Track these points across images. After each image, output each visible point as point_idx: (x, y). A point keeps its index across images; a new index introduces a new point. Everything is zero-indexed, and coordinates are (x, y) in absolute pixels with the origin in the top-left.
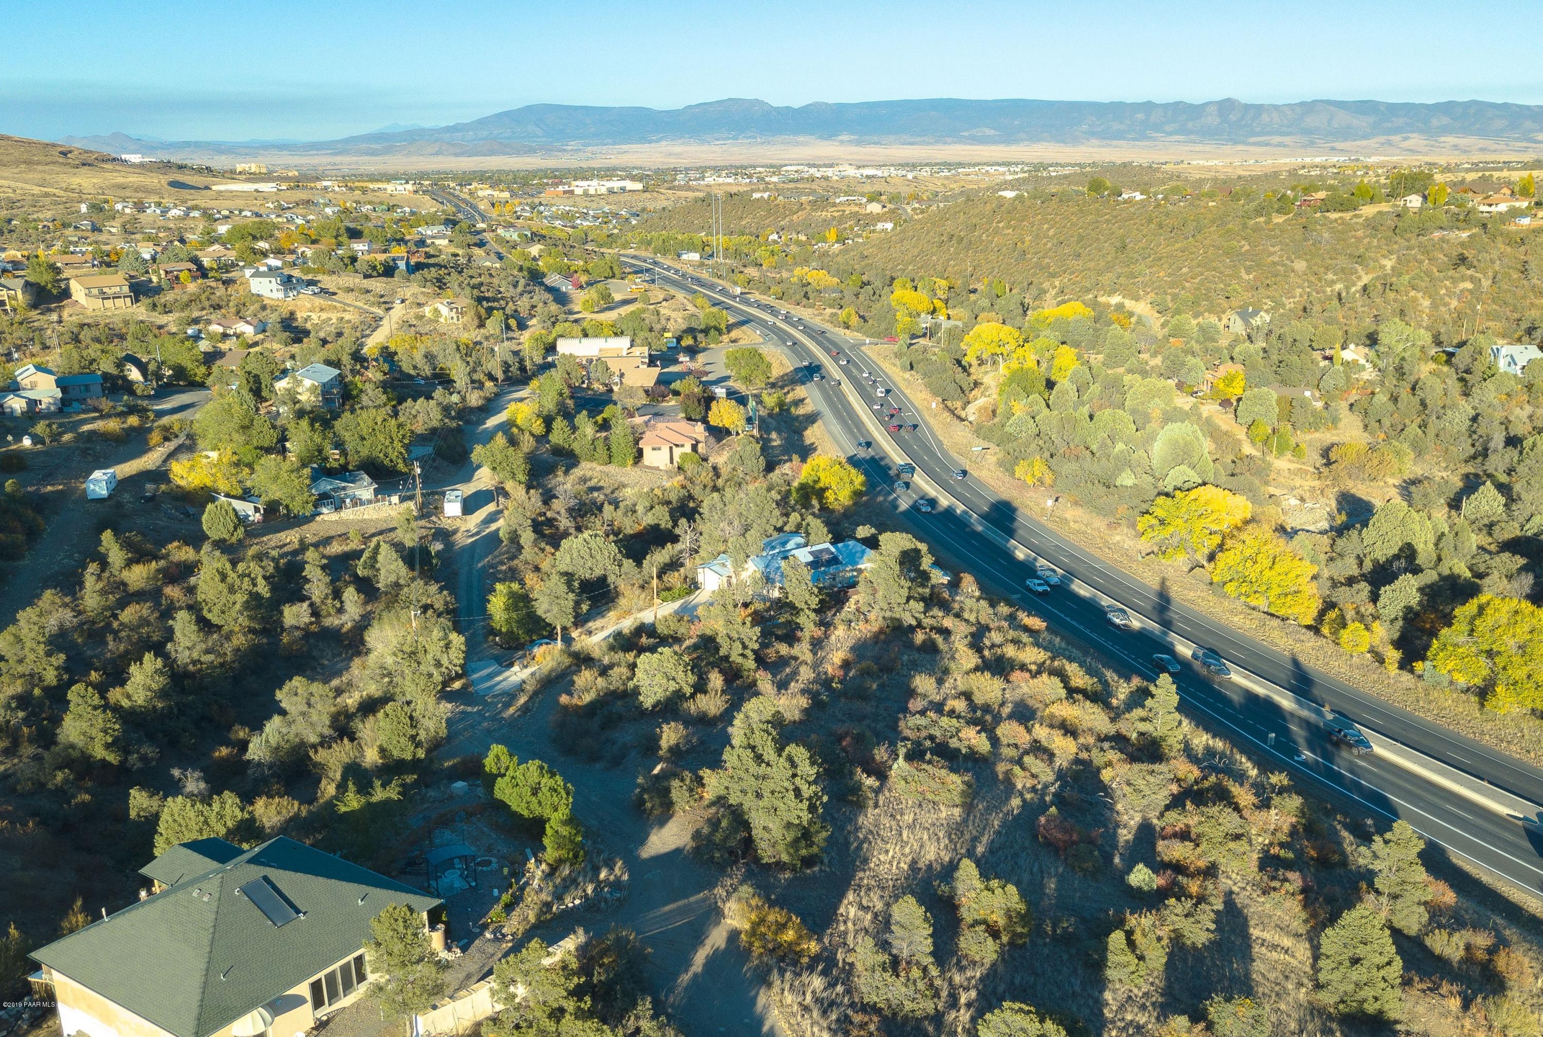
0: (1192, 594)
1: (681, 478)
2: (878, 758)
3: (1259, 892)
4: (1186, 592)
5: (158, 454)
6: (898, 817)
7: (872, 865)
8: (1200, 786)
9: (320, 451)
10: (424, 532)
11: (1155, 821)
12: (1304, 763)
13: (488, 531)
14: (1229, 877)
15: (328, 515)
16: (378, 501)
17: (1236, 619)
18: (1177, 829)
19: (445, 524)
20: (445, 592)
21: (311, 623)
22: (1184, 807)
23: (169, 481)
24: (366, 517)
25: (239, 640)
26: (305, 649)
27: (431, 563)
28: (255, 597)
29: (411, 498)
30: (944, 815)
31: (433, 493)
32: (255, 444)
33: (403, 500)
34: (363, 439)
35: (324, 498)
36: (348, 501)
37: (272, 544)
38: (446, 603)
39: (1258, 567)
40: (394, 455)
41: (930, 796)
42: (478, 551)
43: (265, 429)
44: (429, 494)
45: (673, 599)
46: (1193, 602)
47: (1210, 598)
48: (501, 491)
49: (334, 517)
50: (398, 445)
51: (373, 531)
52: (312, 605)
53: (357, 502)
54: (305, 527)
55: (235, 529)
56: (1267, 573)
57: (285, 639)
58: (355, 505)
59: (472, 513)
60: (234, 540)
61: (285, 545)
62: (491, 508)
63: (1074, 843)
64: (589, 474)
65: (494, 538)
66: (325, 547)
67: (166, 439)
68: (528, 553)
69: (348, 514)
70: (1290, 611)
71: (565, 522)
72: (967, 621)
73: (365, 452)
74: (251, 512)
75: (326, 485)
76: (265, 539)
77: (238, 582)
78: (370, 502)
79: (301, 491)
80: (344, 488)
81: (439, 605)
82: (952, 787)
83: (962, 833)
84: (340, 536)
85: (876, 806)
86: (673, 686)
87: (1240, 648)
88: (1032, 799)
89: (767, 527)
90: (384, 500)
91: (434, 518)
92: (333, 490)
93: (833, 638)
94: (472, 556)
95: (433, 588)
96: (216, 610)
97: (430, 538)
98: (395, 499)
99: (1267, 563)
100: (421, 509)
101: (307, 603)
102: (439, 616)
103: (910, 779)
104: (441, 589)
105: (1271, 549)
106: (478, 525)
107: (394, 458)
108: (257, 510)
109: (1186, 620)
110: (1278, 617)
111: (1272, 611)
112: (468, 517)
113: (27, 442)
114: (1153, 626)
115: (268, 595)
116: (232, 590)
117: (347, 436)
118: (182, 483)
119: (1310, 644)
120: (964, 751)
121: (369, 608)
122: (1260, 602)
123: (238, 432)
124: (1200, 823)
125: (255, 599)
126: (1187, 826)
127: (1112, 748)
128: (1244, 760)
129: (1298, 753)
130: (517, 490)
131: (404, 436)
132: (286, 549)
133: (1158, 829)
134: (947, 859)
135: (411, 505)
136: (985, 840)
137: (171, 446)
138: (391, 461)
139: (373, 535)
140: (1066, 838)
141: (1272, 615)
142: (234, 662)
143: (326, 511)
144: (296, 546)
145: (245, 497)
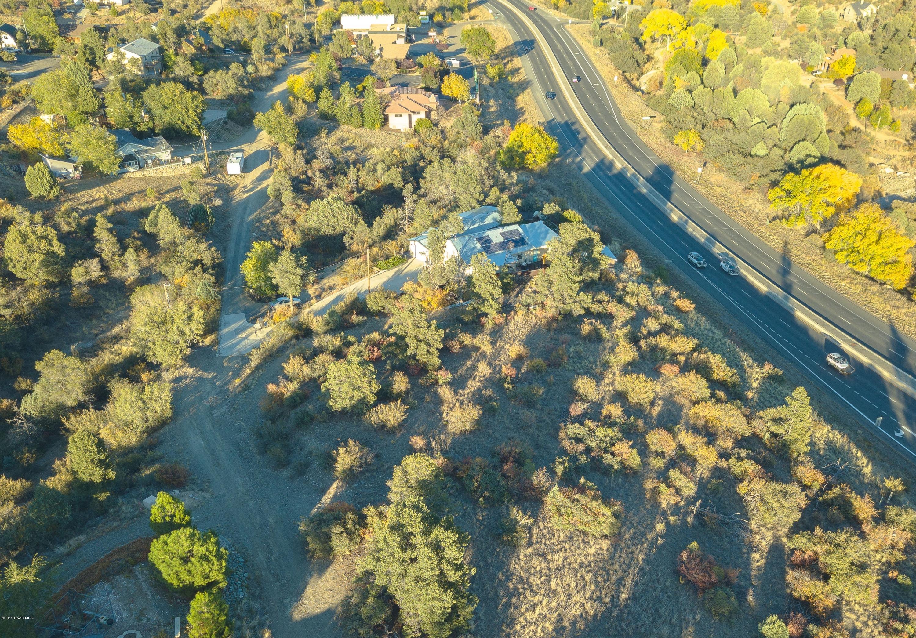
0: (808, 258)
1: (415, 140)
2: (535, 483)
3: (880, 629)
4: (803, 256)
5: (7, 115)
6: (549, 557)
7: (518, 627)
8: (825, 497)
9: (131, 117)
10: (209, 189)
11: (785, 540)
12: (903, 440)
13: (260, 187)
14: (851, 610)
15: (133, 172)
16: (174, 162)
17: (843, 283)
18: (806, 556)
19: (227, 181)
20: (213, 249)
21: (101, 277)
22: (813, 531)
23: (8, 142)
24: (165, 174)
25: (35, 295)
26: (91, 302)
27: (207, 220)
28: (50, 255)
29: (201, 158)
30: (592, 550)
31: (221, 154)
32: (81, 109)
33: (194, 160)
34: (165, 108)
35: (129, 159)
36: (150, 161)
37: (84, 199)
38: (213, 258)
39: (866, 241)
40: (189, 122)
41: (581, 527)
42: (250, 206)
43: (88, 98)
44: (217, 155)
45: (389, 268)
46: (808, 265)
47: (823, 262)
48: (275, 151)
49: (139, 175)
50: (192, 114)
51: (168, 187)
52: (102, 261)
53: (157, 162)
54: (114, 184)
55: (51, 188)
56: (873, 247)
57: (75, 293)
58: (155, 165)
59: (250, 170)
60: (51, 196)
61: (94, 201)
62: (265, 166)
63: (712, 585)
64: (346, 135)
65: (263, 196)
66: (126, 203)
67: (15, 102)
68: (287, 209)
69: (150, 172)
70: (887, 278)
71: (319, 182)
72: (628, 305)
73: (166, 119)
74: (71, 170)
75: (131, 148)
76: (78, 195)
77: (36, 243)
78: (167, 162)
79: (108, 155)
80: (146, 151)
81: (207, 261)
82: (602, 519)
83: (608, 574)
84: (139, 192)
85: (530, 544)
86: (358, 395)
87: (848, 314)
88: (675, 521)
89: (471, 200)
90: (179, 161)
91: (219, 176)
92: (138, 152)
93: (512, 324)
94: (245, 210)
95: (203, 246)
96: (19, 266)
97: (213, 194)
98: (188, 160)
99: (875, 238)
100: (208, 169)
101: (97, 259)
102: (205, 271)
103: (563, 510)
104: (210, 247)
105: (878, 227)
106: (253, 182)
107: (189, 124)
108: (76, 168)
109: (804, 285)
110: (877, 281)
111: (872, 275)
112: (247, 175)
114: (778, 292)
115: (63, 254)
116: (31, 250)
117: (152, 104)
118: (17, 143)
119: (905, 310)
120: (616, 467)
121: (152, 261)
122: (865, 270)
123: (66, 99)
124: (828, 553)
125: (52, 257)
126: (816, 553)
127: (749, 457)
128: (859, 454)
129: (897, 428)
130: (287, 152)
131: (197, 107)
132: (94, 205)
133: (787, 549)
134: (592, 613)
135: (200, 165)
136: (629, 582)
137: (17, 108)
138: (188, 127)
139: (167, 192)
140: (706, 579)
141: (872, 279)
142: (29, 314)
143: (131, 169)
144: (102, 202)
145: (66, 158)
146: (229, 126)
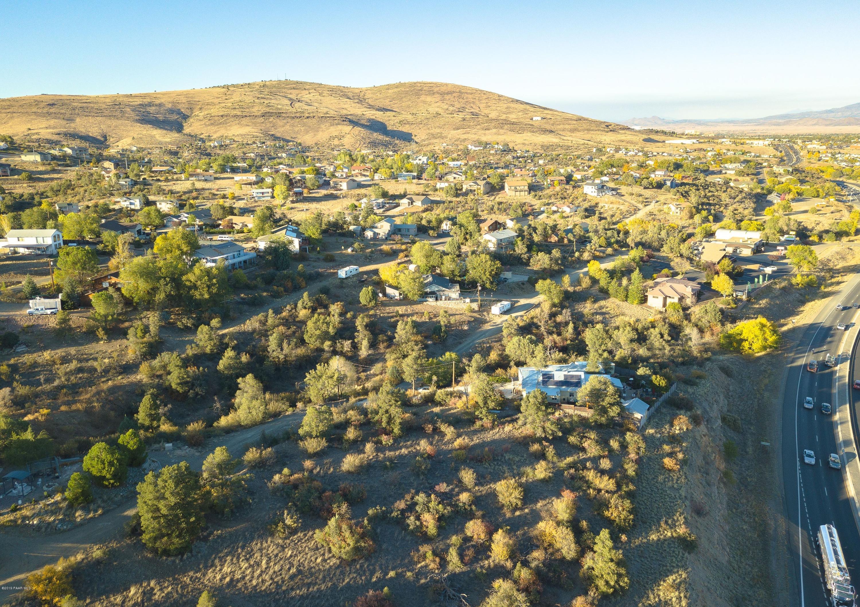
1: (659, 316)
10: (468, 319)
15: (431, 301)
16: (459, 300)
19: (485, 317)
23: (378, 276)
24: (447, 306)
29: (476, 301)
31: (493, 301)
32: (431, 264)
33: (472, 301)
35: (432, 293)
36: (443, 297)
37: (388, 311)
40: (484, 278)
42: (486, 334)
43: (437, 258)
48: (538, 306)
49: (433, 304)
50: (487, 274)
53: (448, 298)
54: (414, 306)
58: (446, 300)
59: (506, 315)
62: (521, 313)
64: (608, 305)
65: (500, 330)
69: (442, 304)
71: (543, 328)
74: (397, 295)
75: (435, 288)
76: (388, 308)
78: (454, 299)
79: (413, 289)
80: (444, 291)
90: (462, 300)
91: (485, 313)
92: (438, 291)
94: (481, 336)
96: (308, 336)
97: (466, 323)
98: (468, 300)
100: (479, 308)
101: (352, 341)
106: (502, 321)
108: (400, 294)
112: (502, 316)
113: (349, 250)
115: (334, 333)
123: (423, 257)
130: (546, 307)
131: (493, 270)
135: (476, 304)
137: (406, 259)
143: (430, 300)
144: (394, 314)
145: (396, 288)
146: (524, 287)
